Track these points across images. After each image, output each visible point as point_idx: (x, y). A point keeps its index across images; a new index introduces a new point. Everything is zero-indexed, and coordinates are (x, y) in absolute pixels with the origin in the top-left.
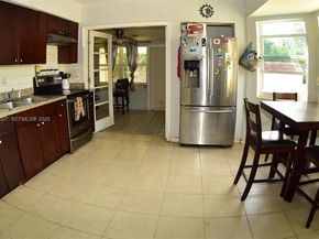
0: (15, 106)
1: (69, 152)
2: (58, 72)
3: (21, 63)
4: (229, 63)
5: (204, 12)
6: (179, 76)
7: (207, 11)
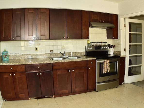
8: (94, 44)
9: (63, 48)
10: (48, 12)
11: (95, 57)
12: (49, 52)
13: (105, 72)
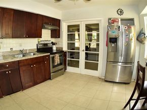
0: (24, 56)
1: (50, 79)
2: (51, 42)
3: (27, 37)
4: (132, 39)
5: (119, 12)
6: (107, 46)
7: (121, 12)
8: (43, 42)
9: (21, 46)
10: (12, 12)
11: (48, 52)
12: (10, 50)
13: (56, 64)
